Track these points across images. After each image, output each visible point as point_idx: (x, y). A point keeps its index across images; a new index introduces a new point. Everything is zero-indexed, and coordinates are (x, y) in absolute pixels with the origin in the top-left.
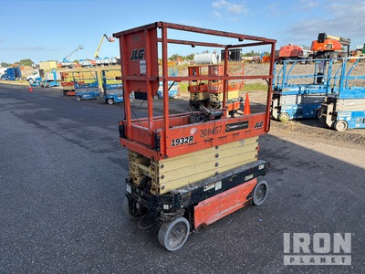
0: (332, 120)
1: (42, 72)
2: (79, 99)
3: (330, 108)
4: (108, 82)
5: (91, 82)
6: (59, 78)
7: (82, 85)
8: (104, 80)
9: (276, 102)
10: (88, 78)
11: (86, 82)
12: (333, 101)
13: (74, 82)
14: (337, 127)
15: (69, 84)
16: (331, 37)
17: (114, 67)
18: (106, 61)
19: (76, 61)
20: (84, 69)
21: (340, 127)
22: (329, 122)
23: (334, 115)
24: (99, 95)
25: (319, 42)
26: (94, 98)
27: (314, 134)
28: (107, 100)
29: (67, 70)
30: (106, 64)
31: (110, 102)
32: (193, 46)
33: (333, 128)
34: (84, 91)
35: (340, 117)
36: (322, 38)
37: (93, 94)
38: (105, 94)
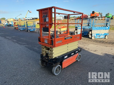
0: (91, 36)
1: (8, 22)
2: (19, 30)
3: (90, 33)
4: (28, 25)
5: (23, 25)
6: (13, 24)
7: (20, 26)
8: (27, 24)
9: (76, 31)
10: (22, 24)
11: (22, 25)
12: (91, 31)
13: (18, 25)
14: (92, 38)
15: (16, 26)
16: (96, 12)
17: (31, 20)
18: (29, 19)
19: (19, 19)
20: (22, 21)
21: (93, 38)
22: (90, 37)
23: (91, 34)
24: (26, 29)
25: (92, 14)
26: (24, 30)
27: (85, 40)
28: (28, 30)
29: (16, 21)
30: (29, 20)
31: (29, 31)
32: (59, 14)
33: (91, 38)
34: (21, 28)
35: (93, 35)
36: (93, 12)
37: (24, 29)
38: (27, 29)
